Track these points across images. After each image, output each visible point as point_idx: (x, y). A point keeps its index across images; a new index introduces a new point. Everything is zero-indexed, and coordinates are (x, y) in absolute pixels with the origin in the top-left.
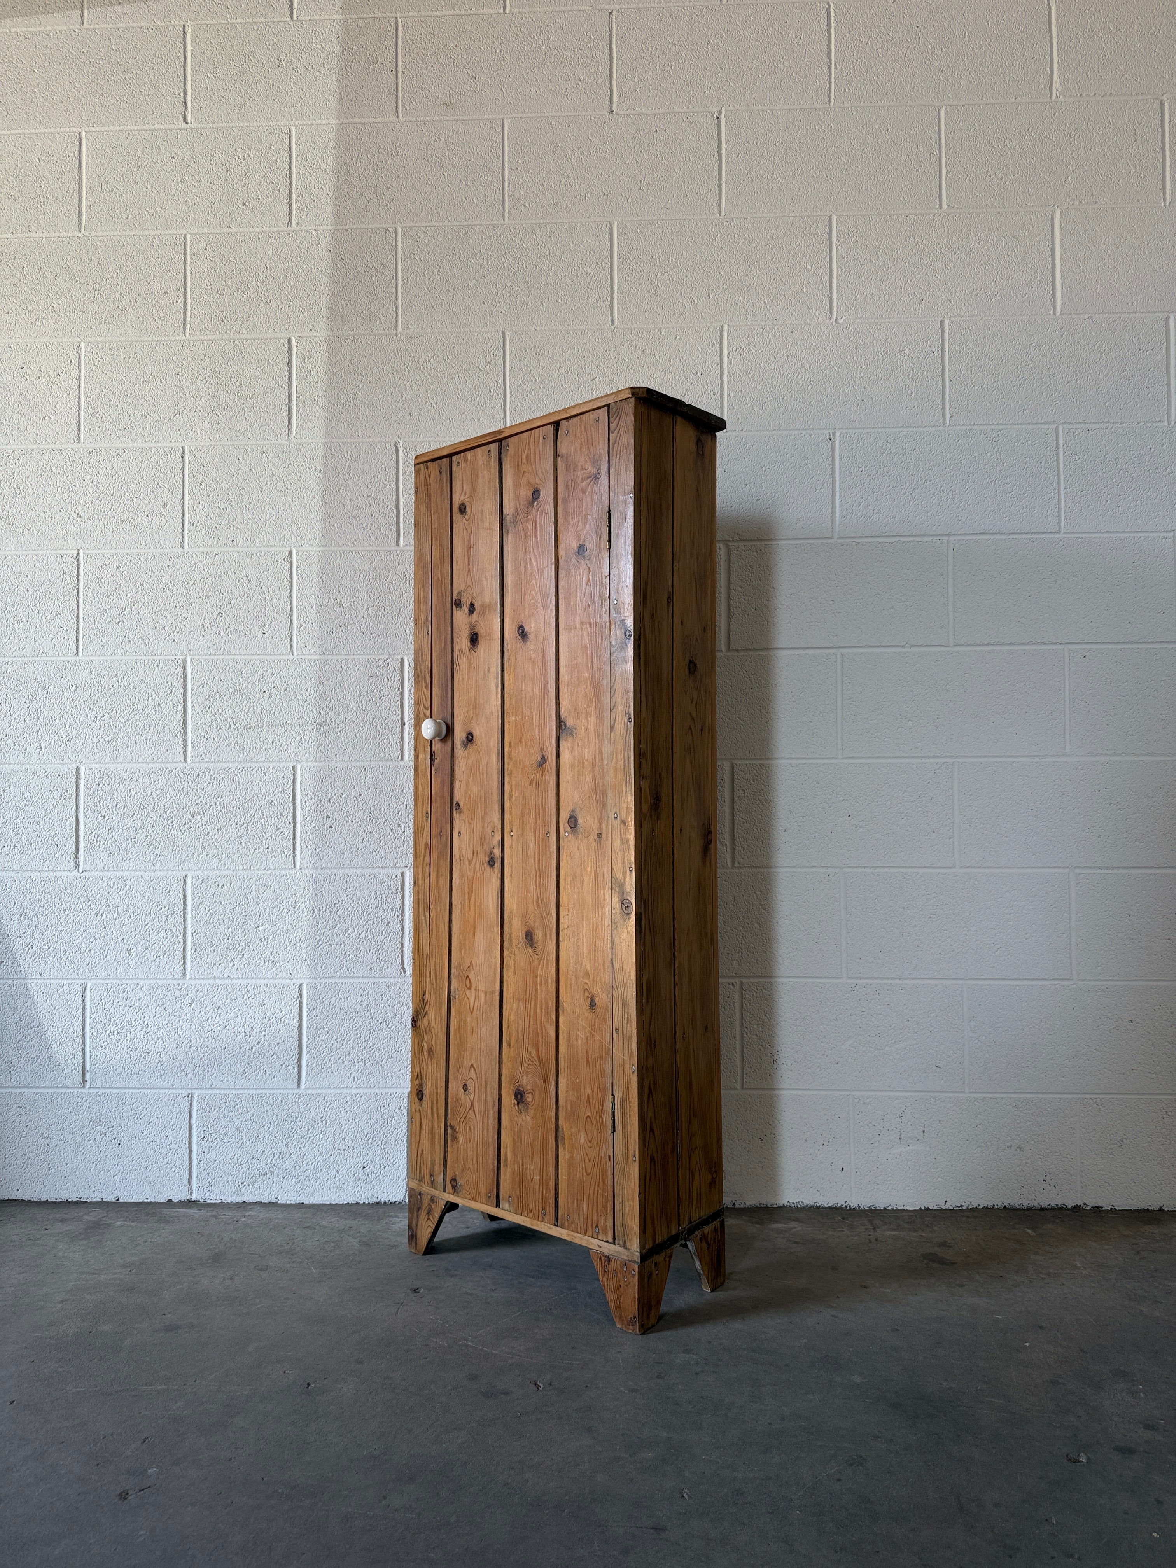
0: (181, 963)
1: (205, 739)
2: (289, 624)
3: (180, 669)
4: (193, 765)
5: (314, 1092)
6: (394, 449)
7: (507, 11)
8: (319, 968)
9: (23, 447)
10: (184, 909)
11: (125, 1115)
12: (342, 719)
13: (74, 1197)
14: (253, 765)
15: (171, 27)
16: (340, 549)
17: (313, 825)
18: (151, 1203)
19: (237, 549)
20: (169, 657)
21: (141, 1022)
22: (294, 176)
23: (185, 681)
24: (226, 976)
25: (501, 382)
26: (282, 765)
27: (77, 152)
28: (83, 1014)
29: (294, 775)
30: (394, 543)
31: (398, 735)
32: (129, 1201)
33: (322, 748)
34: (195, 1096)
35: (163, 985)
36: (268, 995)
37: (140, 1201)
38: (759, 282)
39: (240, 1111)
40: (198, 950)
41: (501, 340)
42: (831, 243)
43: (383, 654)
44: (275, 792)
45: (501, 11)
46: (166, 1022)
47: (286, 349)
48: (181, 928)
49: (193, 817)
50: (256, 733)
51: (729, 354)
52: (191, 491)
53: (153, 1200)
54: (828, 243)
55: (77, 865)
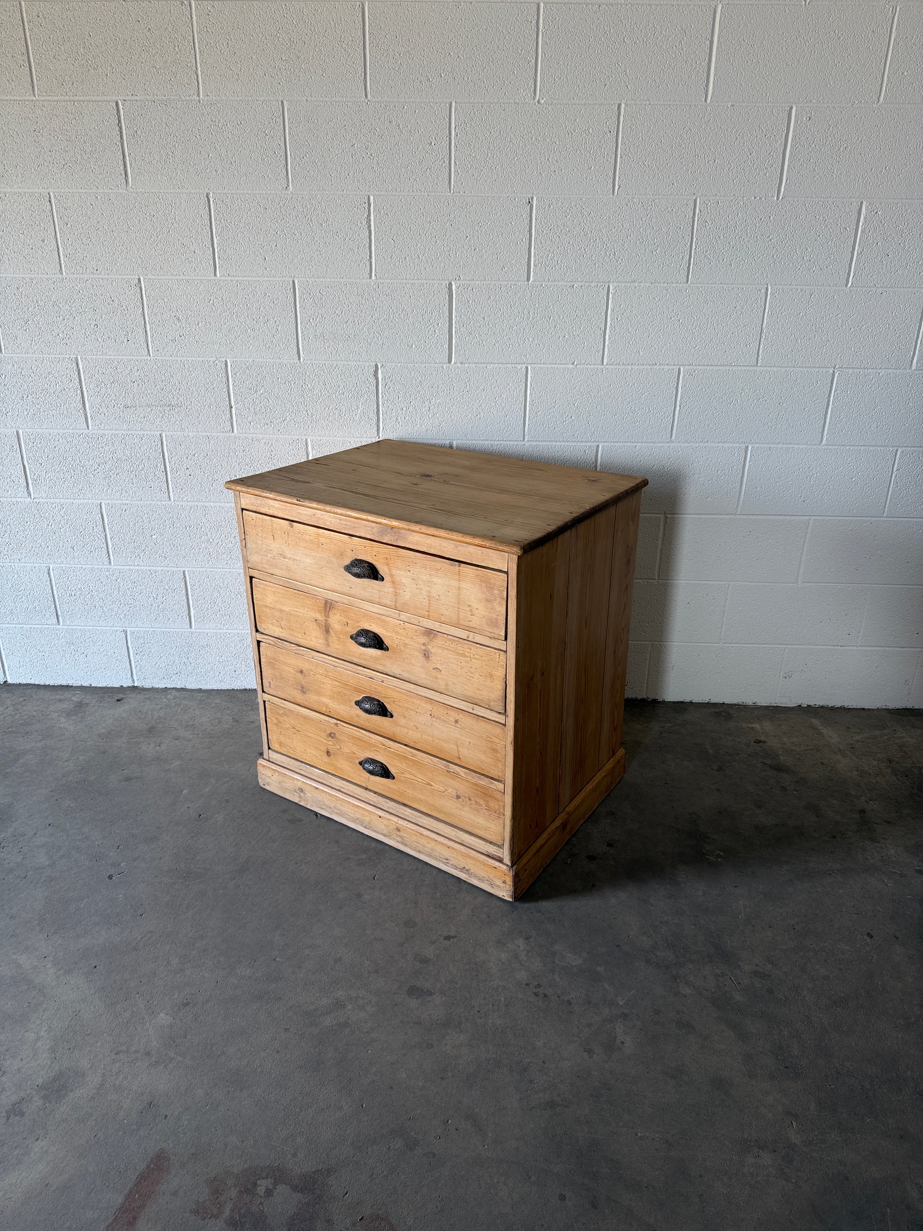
0: (107, 556)
1: (99, 414)
2: (144, 334)
3: (74, 365)
4: (93, 431)
5: (201, 631)
6: (206, 199)
8: (194, 562)
10: (103, 523)
11: (87, 640)
12: (190, 403)
13: (64, 683)
14: (133, 432)
16: (174, 278)
17: (178, 474)
19: (100, 276)
20: (66, 356)
21: (88, 589)
23: (79, 373)
24: (136, 564)
25: (282, 145)
26: (152, 433)
28: (51, 584)
29: (161, 440)
30: (212, 275)
31: (228, 415)
32: (98, 686)
33: (177, 422)
34: (128, 631)
35: (98, 569)
36: (164, 576)
37: (104, 686)
38: (480, 64)
39: (157, 640)
40: (116, 549)
41: (281, 109)
42: (538, 28)
43: (212, 357)
44: (151, 451)
46: (103, 590)
47: (115, 112)
48: (103, 535)
49: (99, 465)
50: (132, 411)
51: (455, 128)
52: (60, 229)
53: (112, 686)
54: (536, 30)
55: (29, 494)
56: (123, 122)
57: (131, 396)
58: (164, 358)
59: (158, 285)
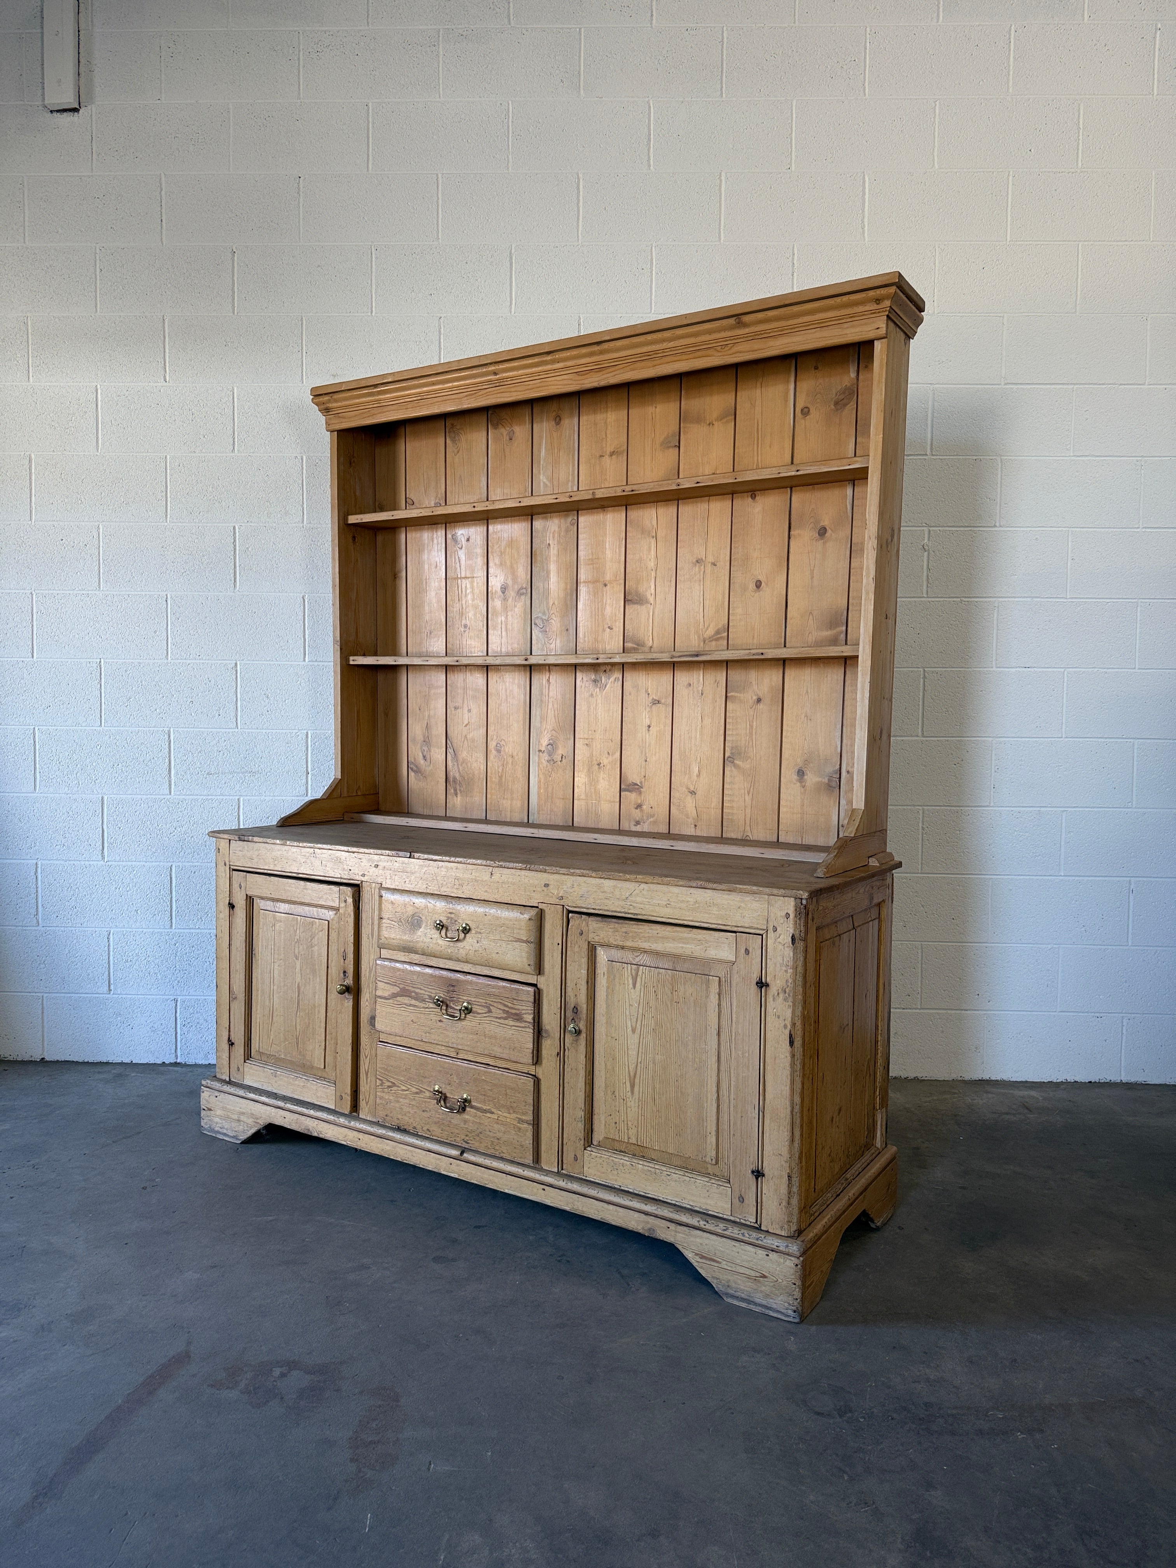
0: (169, 919)
1: (182, 781)
2: (235, 709)
3: (166, 736)
4: (175, 797)
7: (373, 314)
9: (63, 592)
10: (171, 886)
11: (135, 1011)
12: (269, 770)
14: (213, 797)
15: (155, 317)
16: (267, 662)
18: (152, 1064)
19: (201, 661)
20: (160, 729)
21: (145, 954)
22: (236, 419)
23: (169, 744)
24: (197, 927)
26: (231, 798)
27: (95, 399)
28: (109, 949)
29: (239, 804)
30: (301, 660)
31: (304, 781)
32: (139, 1062)
33: (256, 788)
34: (179, 1000)
35: (158, 932)
37: (146, 1062)
39: (207, 1009)
40: (180, 911)
43: (294, 730)
44: (227, 815)
45: (370, 314)
46: (161, 955)
47: (232, 534)
48: (169, 898)
49: (176, 829)
50: (215, 777)
52: (172, 623)
55: (103, 858)
56: (237, 541)
57: (215, 764)
58: (250, 730)
59: (252, 669)
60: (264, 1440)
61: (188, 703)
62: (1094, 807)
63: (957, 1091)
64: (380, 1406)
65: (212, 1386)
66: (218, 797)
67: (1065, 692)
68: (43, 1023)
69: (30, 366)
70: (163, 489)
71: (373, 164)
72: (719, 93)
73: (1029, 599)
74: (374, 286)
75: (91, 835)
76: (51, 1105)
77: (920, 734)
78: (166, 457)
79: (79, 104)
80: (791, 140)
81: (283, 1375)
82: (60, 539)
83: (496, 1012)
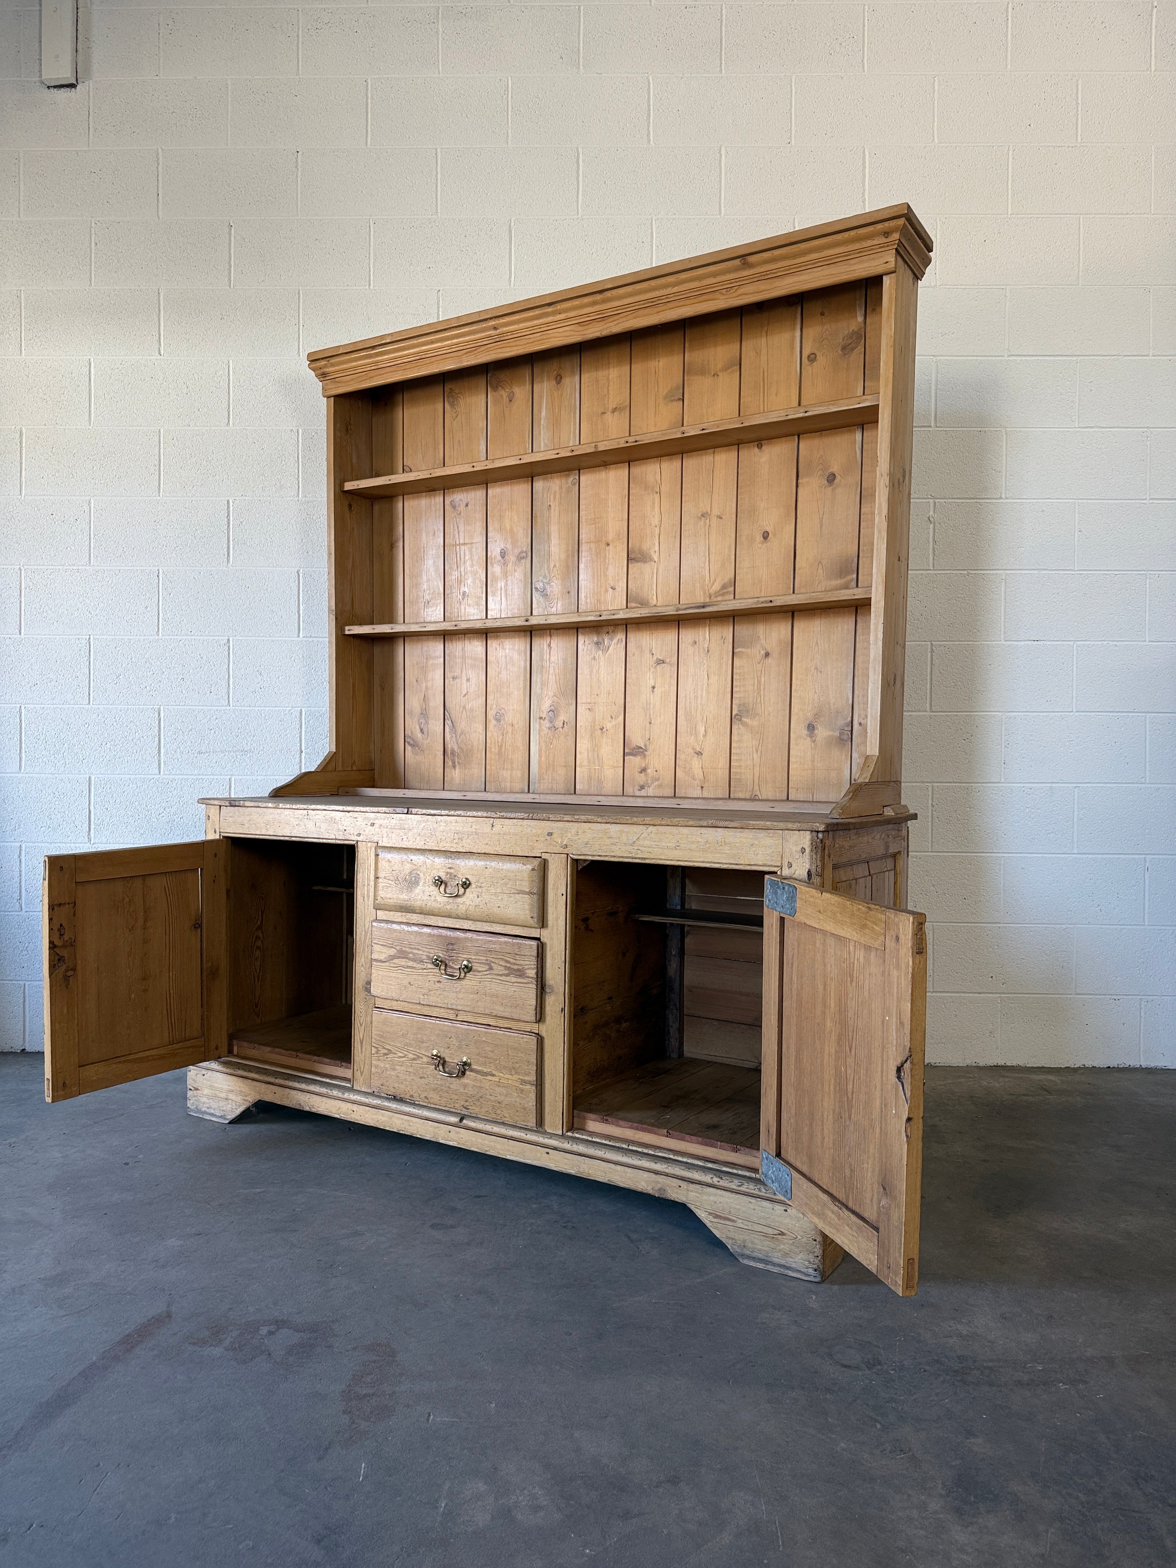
56: (231, 515)
57: (207, 742)
58: (243, 708)
59: (245, 645)
60: (250, 1394)
61: (179, 680)
62: (1107, 783)
63: (972, 1076)
64: (375, 1362)
65: (194, 1344)
66: (209, 777)
67: (1075, 666)
68: (24, 1013)
69: (23, 340)
70: (157, 463)
71: (371, 138)
72: (718, 69)
73: (1036, 572)
74: (372, 260)
75: (77, 816)
76: (31, 1091)
77: (928, 709)
78: (159, 431)
79: (77, 80)
80: (791, 115)
81: (271, 1333)
82: (50, 513)
83: (498, 969)
